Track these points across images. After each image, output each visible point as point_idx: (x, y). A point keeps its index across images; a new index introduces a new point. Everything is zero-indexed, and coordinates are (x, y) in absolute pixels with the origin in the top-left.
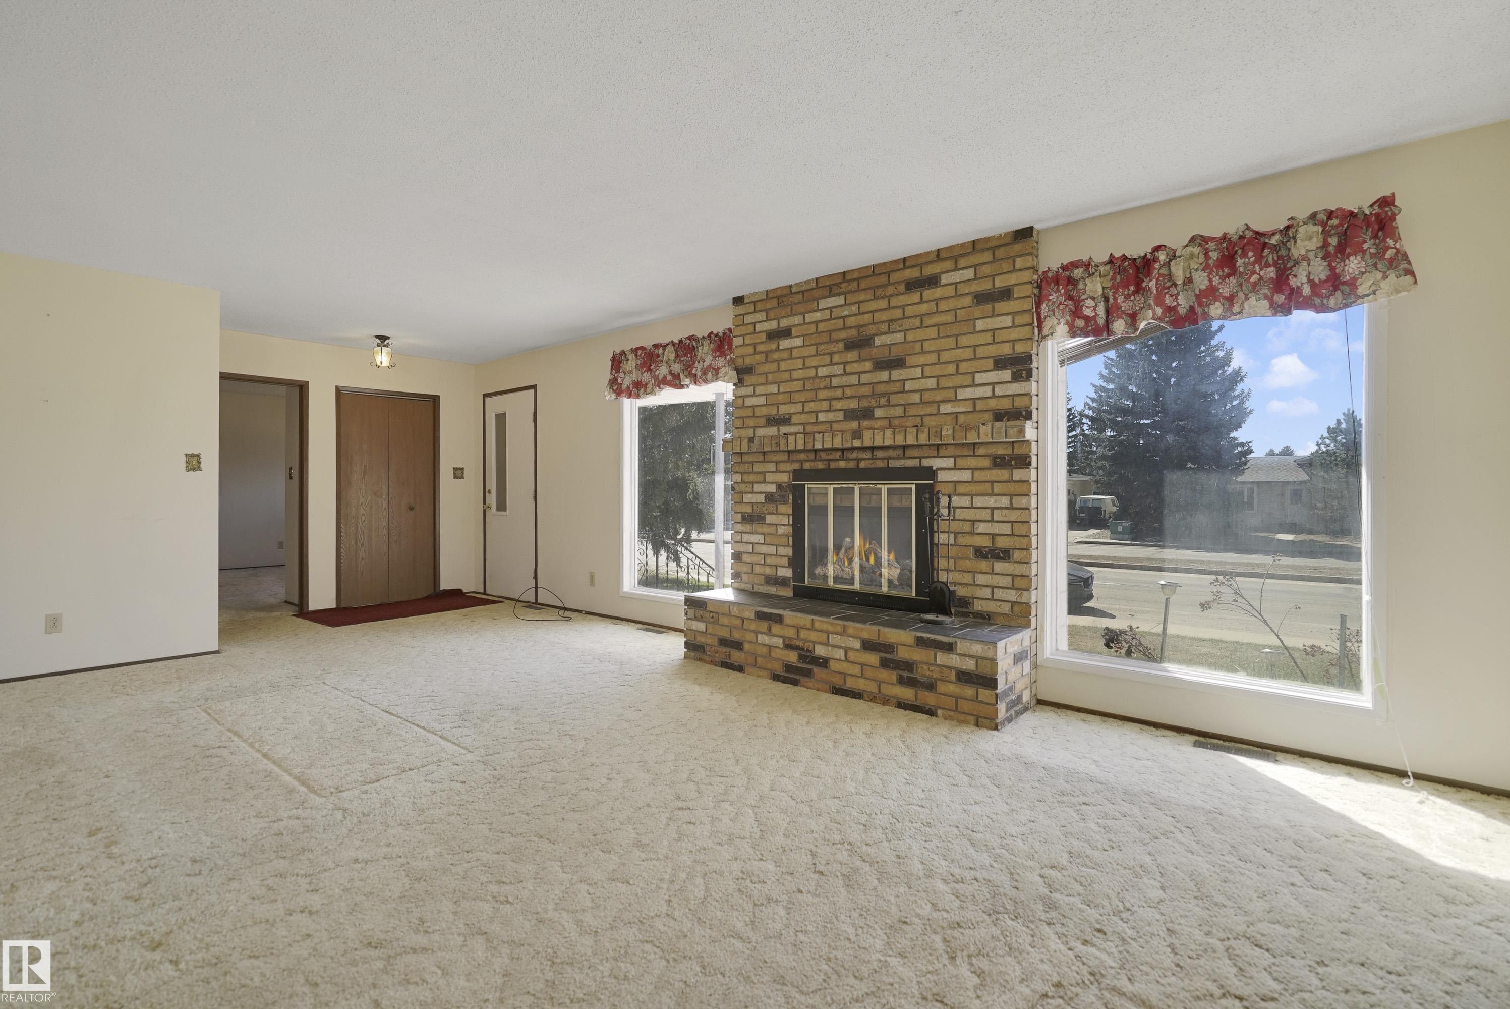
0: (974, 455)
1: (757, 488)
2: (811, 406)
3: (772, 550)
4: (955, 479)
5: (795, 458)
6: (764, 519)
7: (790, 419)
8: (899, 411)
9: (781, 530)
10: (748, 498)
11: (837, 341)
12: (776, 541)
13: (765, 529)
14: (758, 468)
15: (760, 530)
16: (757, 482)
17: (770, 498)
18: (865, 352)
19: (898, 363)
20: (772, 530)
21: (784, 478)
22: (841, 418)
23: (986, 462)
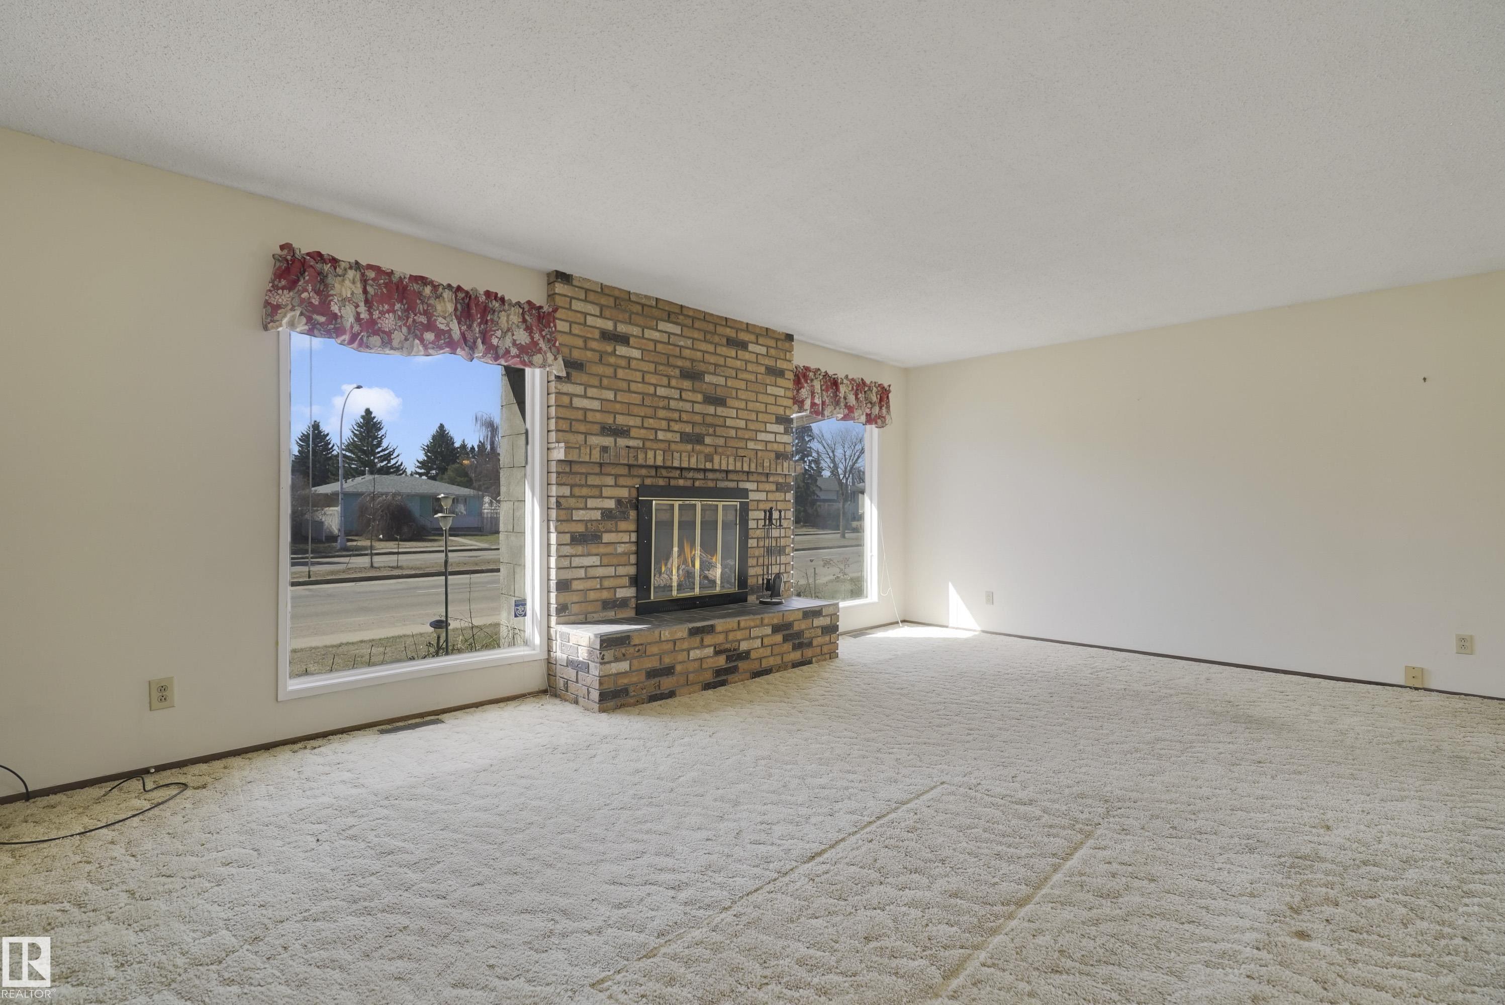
0: (767, 482)
1: (591, 503)
2: (650, 422)
3: (610, 571)
4: (757, 498)
5: (635, 473)
6: (600, 538)
7: (628, 431)
8: (721, 441)
9: (620, 549)
10: (578, 515)
11: (675, 367)
12: (615, 561)
13: (602, 549)
14: (592, 480)
15: (594, 551)
16: (591, 497)
17: (607, 514)
18: (697, 384)
19: (720, 402)
20: (609, 549)
21: (624, 493)
22: (678, 439)
23: (773, 487)
